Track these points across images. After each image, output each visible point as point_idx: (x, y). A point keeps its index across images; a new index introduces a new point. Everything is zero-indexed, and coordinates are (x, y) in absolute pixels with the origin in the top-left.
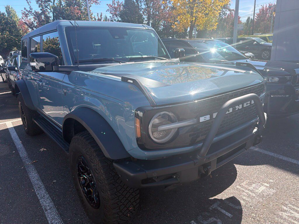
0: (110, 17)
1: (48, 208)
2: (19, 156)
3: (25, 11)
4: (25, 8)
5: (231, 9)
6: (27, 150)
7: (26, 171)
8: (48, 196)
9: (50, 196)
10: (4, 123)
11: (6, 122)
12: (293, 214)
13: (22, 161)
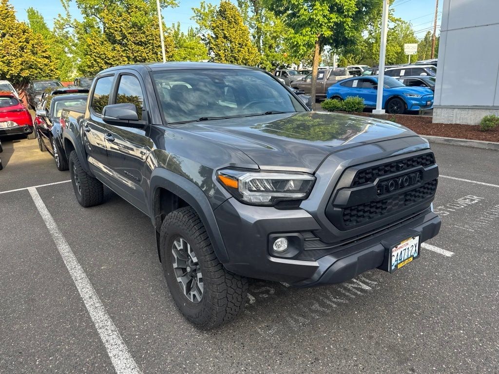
0: (196, 28)
1: (79, 278)
2: (47, 227)
3: (59, 19)
4: (60, 15)
5: (396, 18)
6: (56, 220)
7: (54, 244)
8: (80, 267)
9: (83, 267)
10: (26, 188)
11: (28, 188)
12: (360, 285)
13: (49, 232)
